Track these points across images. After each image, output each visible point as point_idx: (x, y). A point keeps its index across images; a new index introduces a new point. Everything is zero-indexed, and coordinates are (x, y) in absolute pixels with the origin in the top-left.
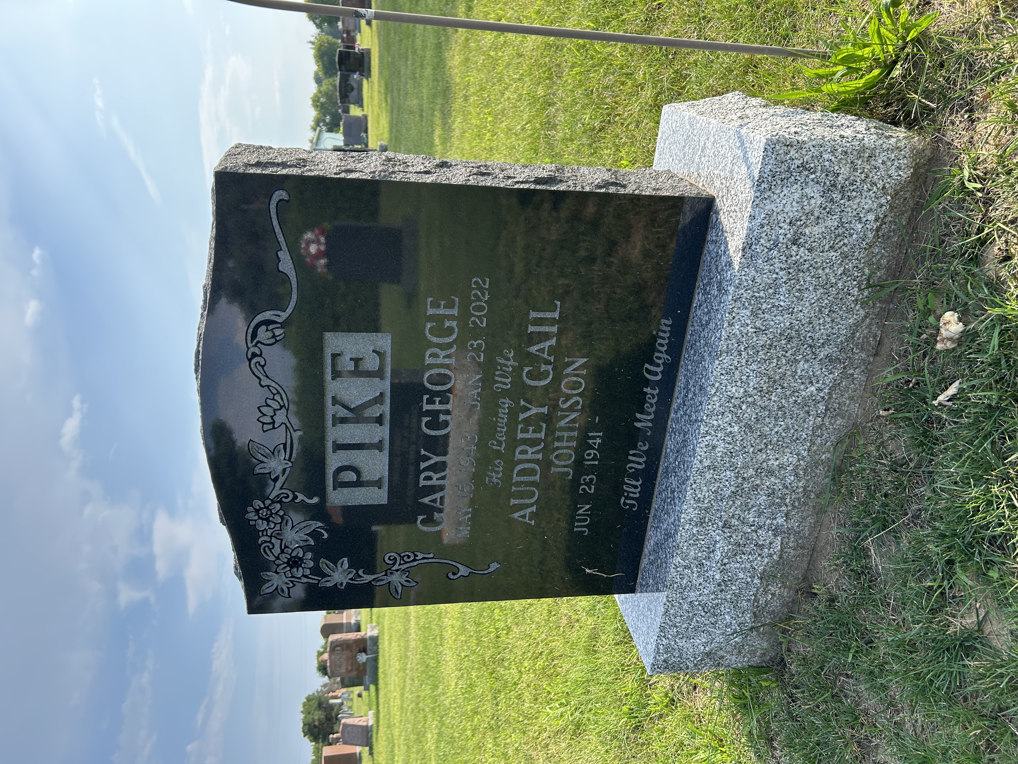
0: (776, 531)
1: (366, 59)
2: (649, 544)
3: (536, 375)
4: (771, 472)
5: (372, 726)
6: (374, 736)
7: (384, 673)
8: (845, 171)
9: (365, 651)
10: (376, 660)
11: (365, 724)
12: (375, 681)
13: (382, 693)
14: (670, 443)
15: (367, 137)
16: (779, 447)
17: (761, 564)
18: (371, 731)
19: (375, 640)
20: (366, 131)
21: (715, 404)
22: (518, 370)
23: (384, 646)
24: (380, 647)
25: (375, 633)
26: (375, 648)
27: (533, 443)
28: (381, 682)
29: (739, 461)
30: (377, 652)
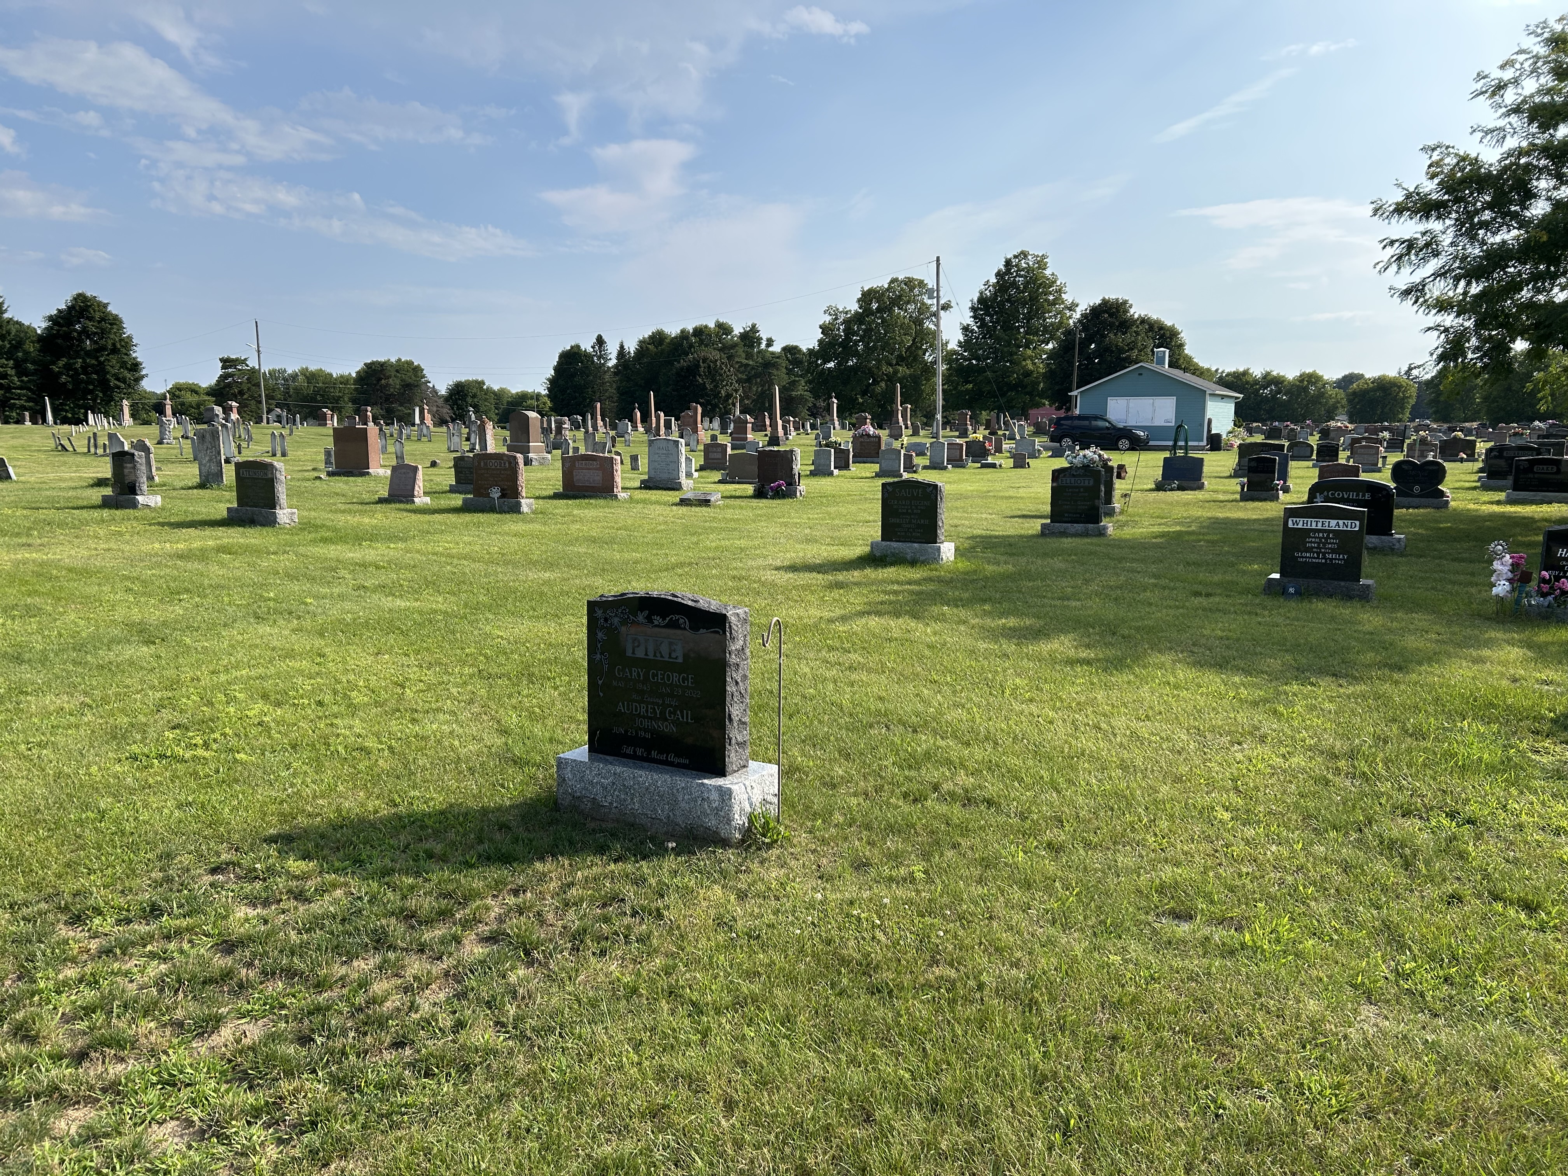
0: (611, 803)
1: (1264, 494)
2: (608, 758)
3: (670, 712)
4: (632, 799)
5: (413, 502)
6: (402, 506)
7: (478, 525)
8: (722, 814)
9: (503, 496)
10: (492, 510)
11: (416, 493)
12: (466, 508)
13: (453, 518)
14: (646, 764)
15: (1172, 490)
16: (641, 802)
17: (599, 798)
18: (407, 502)
19: (515, 509)
20: (1181, 488)
21: (655, 777)
22: (671, 706)
23: (509, 524)
24: (508, 516)
25: (525, 509)
26: (506, 509)
27: (647, 711)
28: (467, 517)
29: (636, 787)
30: (501, 512)
